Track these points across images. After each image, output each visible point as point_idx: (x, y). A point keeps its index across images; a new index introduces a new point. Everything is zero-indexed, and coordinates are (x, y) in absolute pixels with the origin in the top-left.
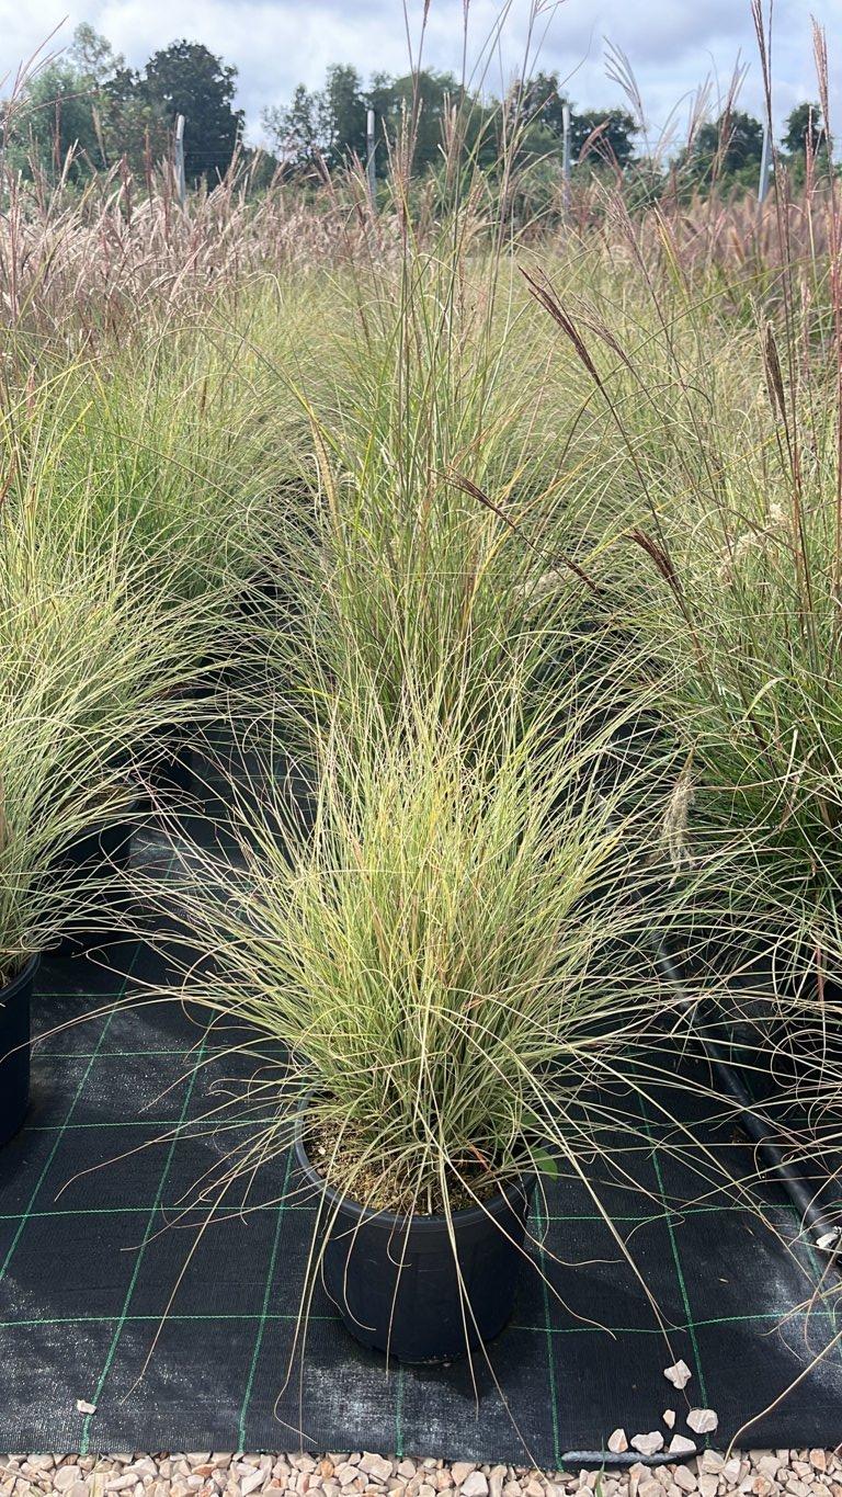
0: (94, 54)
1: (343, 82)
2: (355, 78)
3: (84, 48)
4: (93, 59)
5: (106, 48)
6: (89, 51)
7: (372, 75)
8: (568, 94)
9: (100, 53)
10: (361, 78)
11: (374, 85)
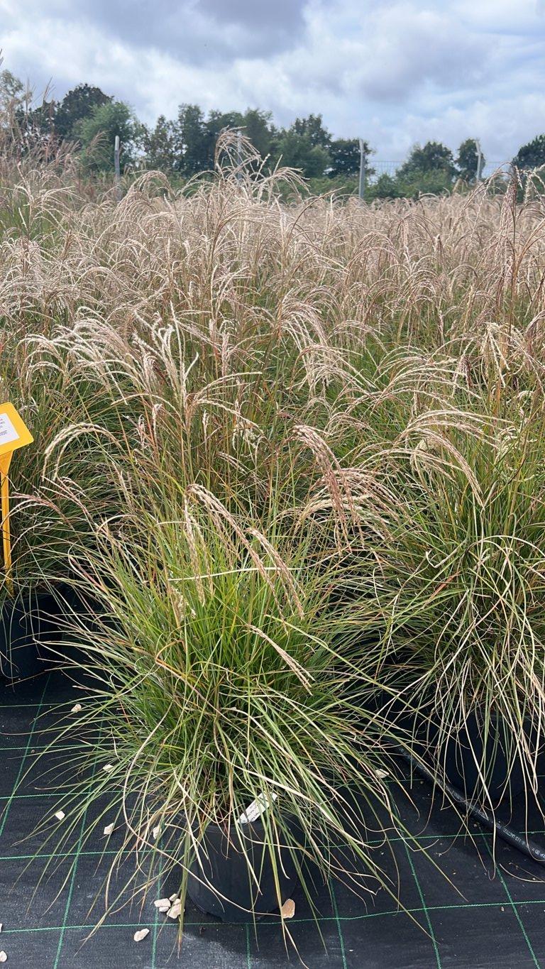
0: (12, 90)
1: (191, 115)
2: (199, 113)
3: (6, 86)
4: (12, 93)
5: (20, 87)
6: (9, 88)
7: (210, 112)
8: (327, 128)
9: (17, 90)
10: (203, 114)
11: (211, 117)
